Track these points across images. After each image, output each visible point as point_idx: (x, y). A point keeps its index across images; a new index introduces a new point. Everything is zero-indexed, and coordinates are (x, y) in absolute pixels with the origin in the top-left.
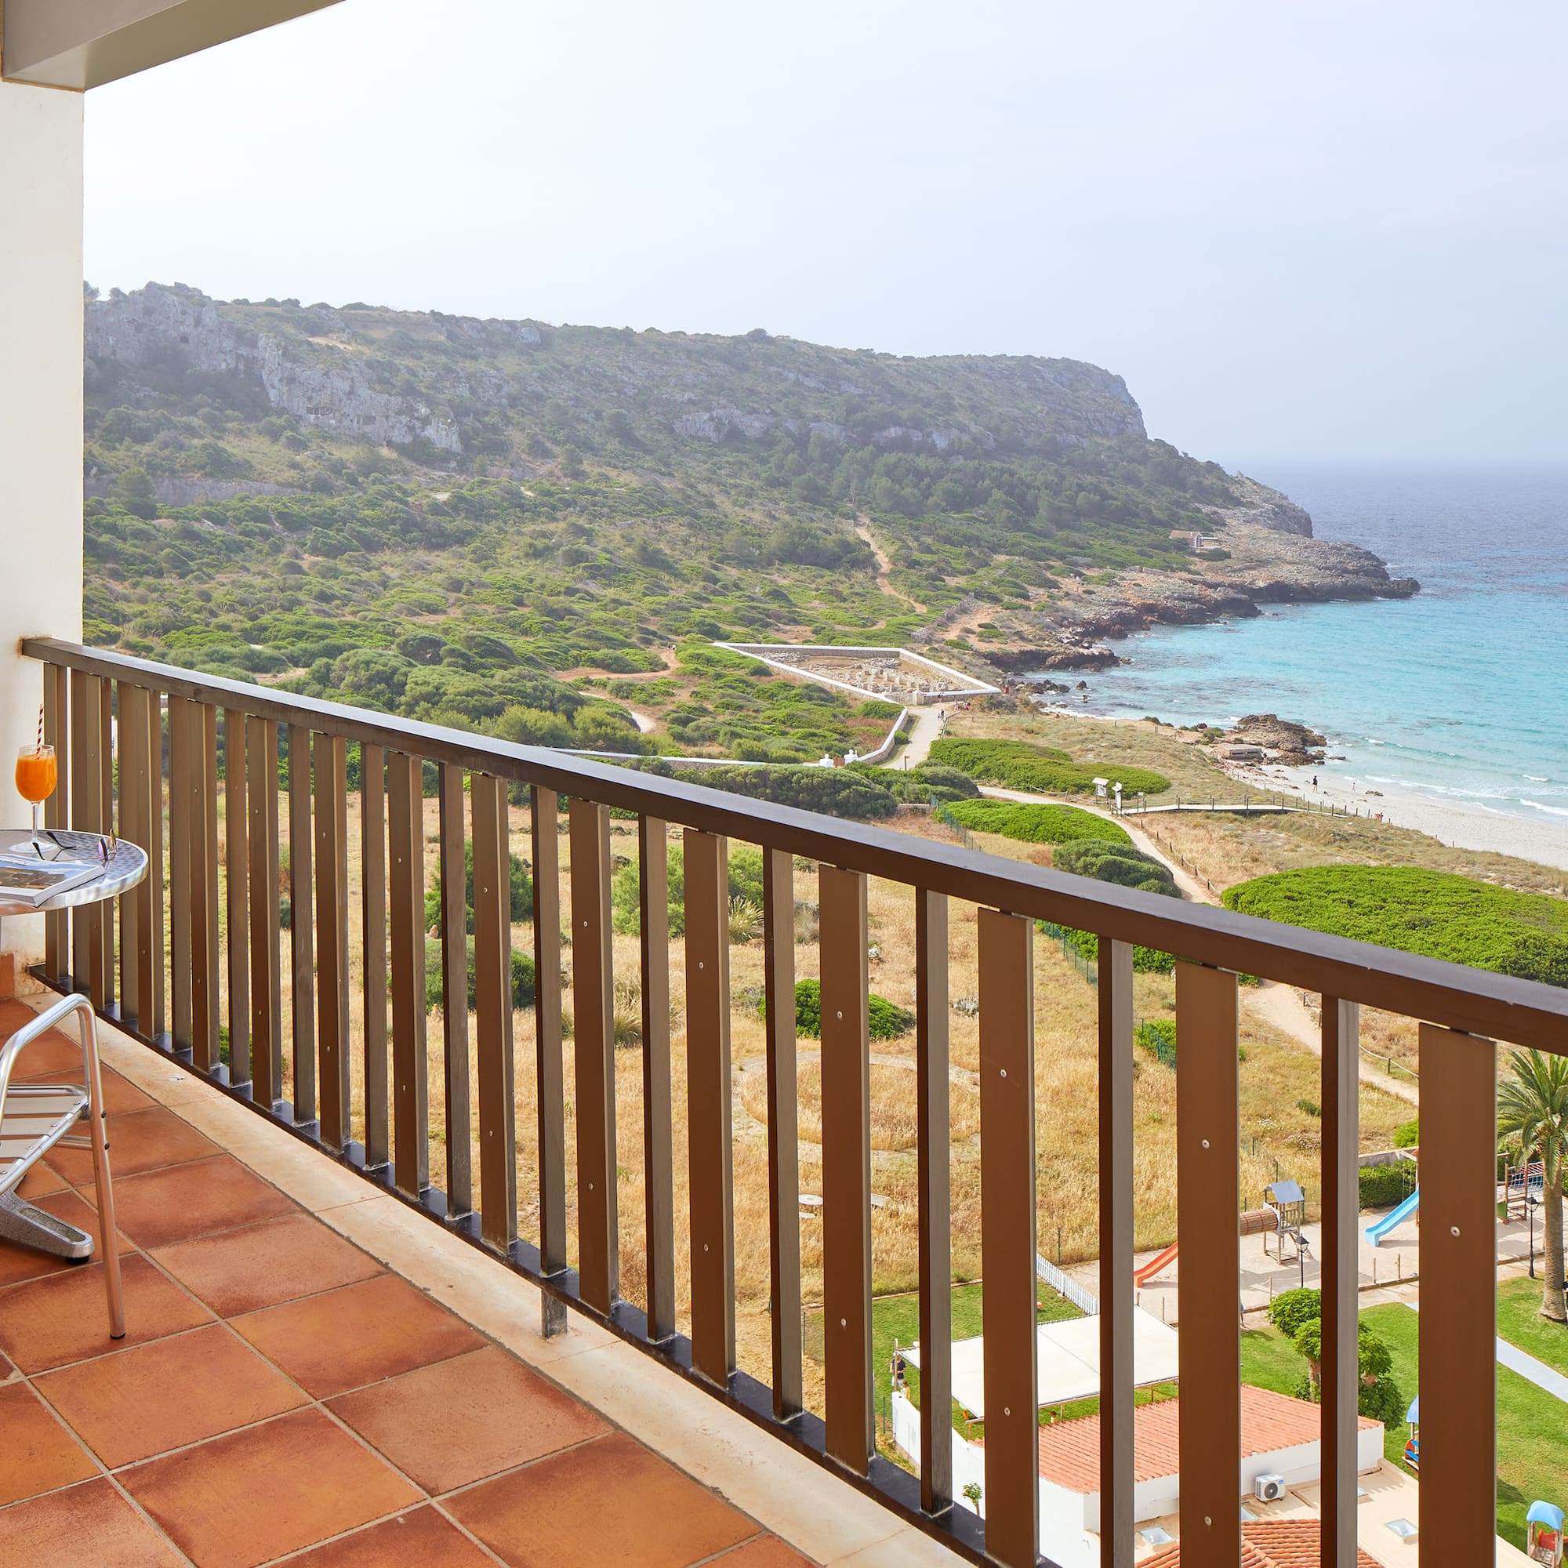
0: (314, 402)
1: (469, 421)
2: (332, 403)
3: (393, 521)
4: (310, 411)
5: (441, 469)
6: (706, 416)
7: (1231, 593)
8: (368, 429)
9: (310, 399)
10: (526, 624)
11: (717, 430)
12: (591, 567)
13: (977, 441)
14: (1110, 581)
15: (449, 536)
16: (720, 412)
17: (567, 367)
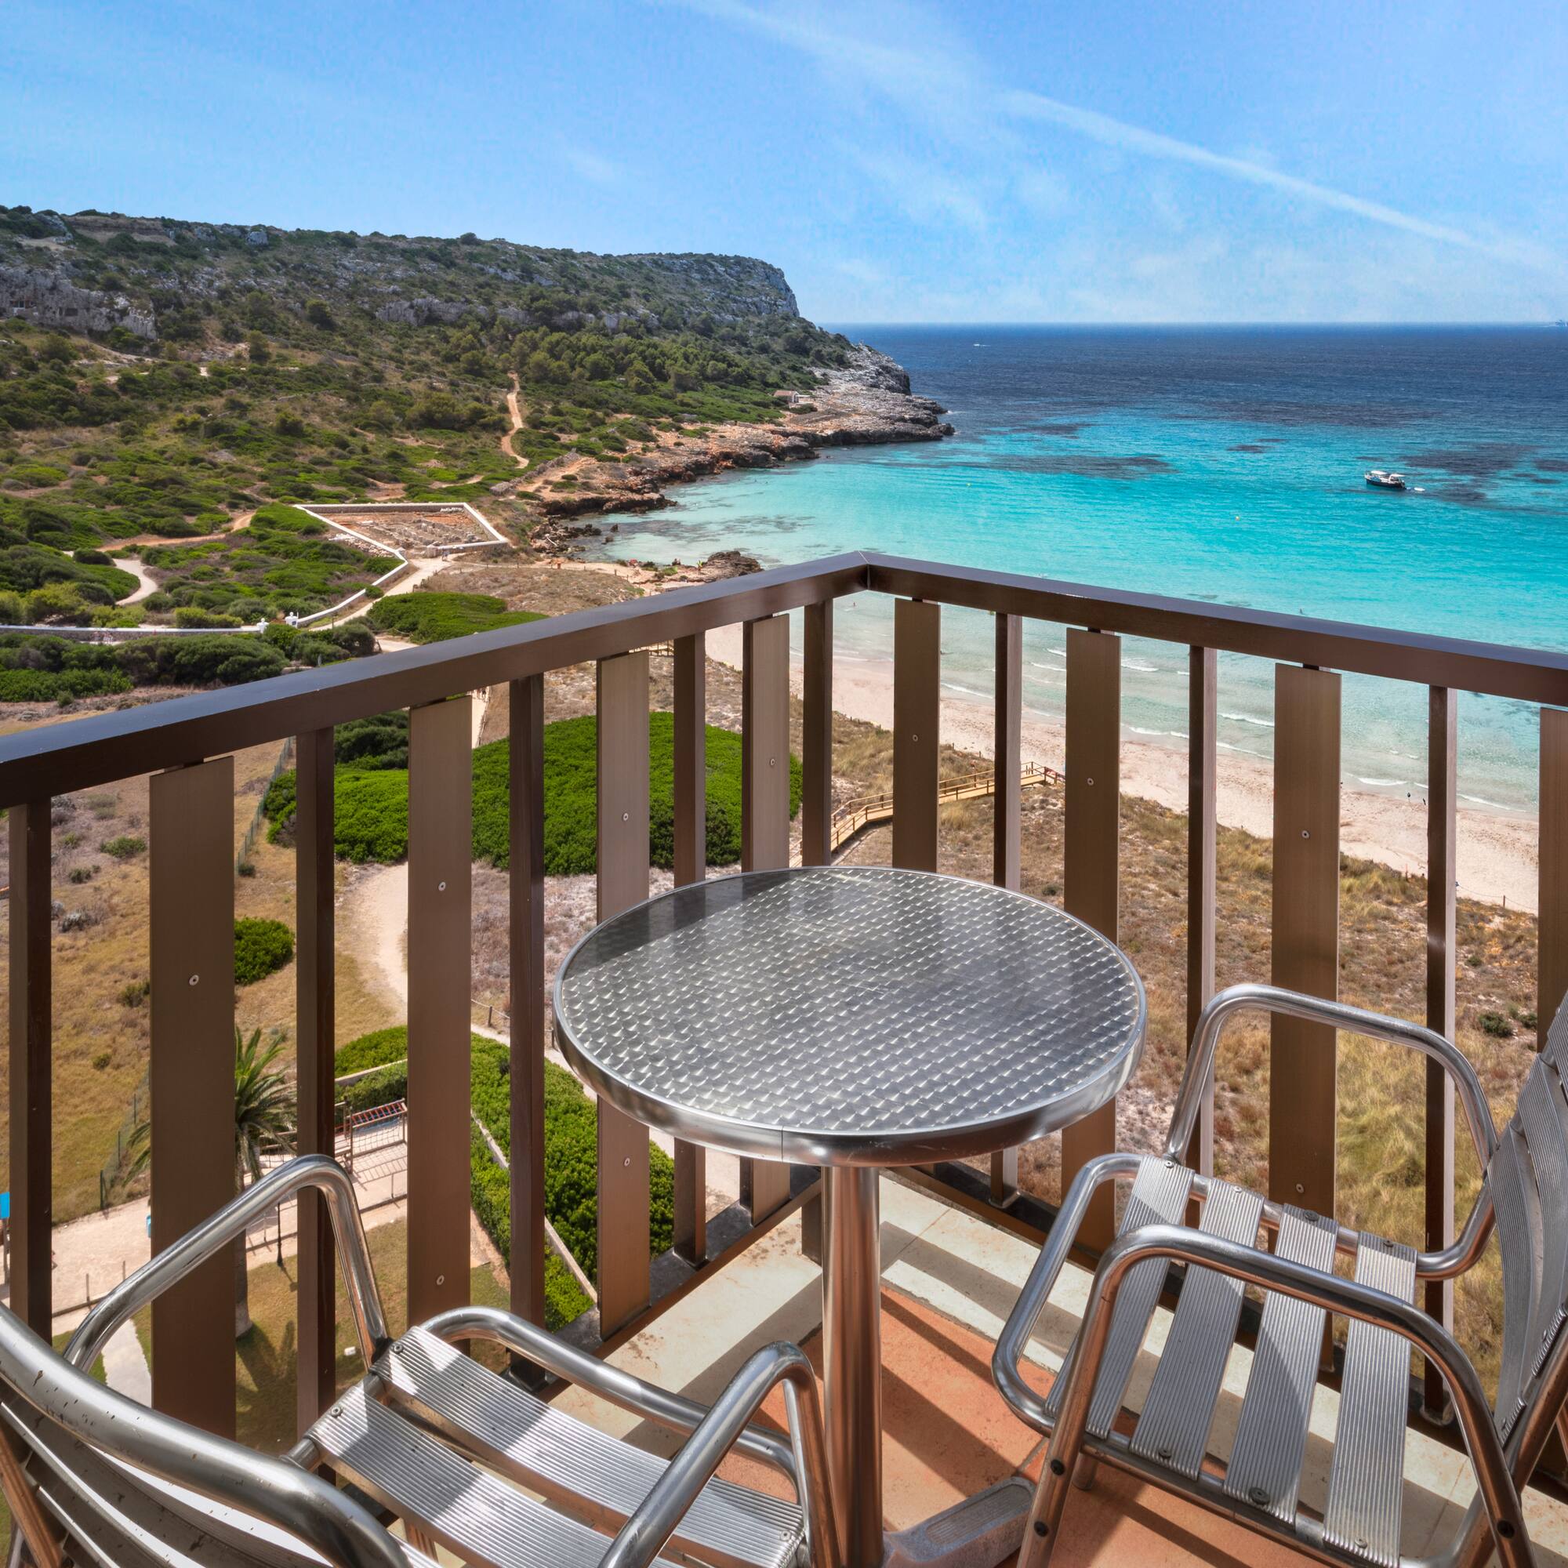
0: (17, 297)
1: (170, 312)
2: (36, 298)
3: (53, 402)
4: (14, 304)
5: (134, 353)
6: (407, 304)
7: (797, 441)
8: (70, 319)
9: (13, 294)
10: (121, 496)
11: (416, 315)
12: (227, 438)
13: (643, 321)
14: (701, 434)
15: (107, 414)
16: (420, 300)
17: (284, 264)
